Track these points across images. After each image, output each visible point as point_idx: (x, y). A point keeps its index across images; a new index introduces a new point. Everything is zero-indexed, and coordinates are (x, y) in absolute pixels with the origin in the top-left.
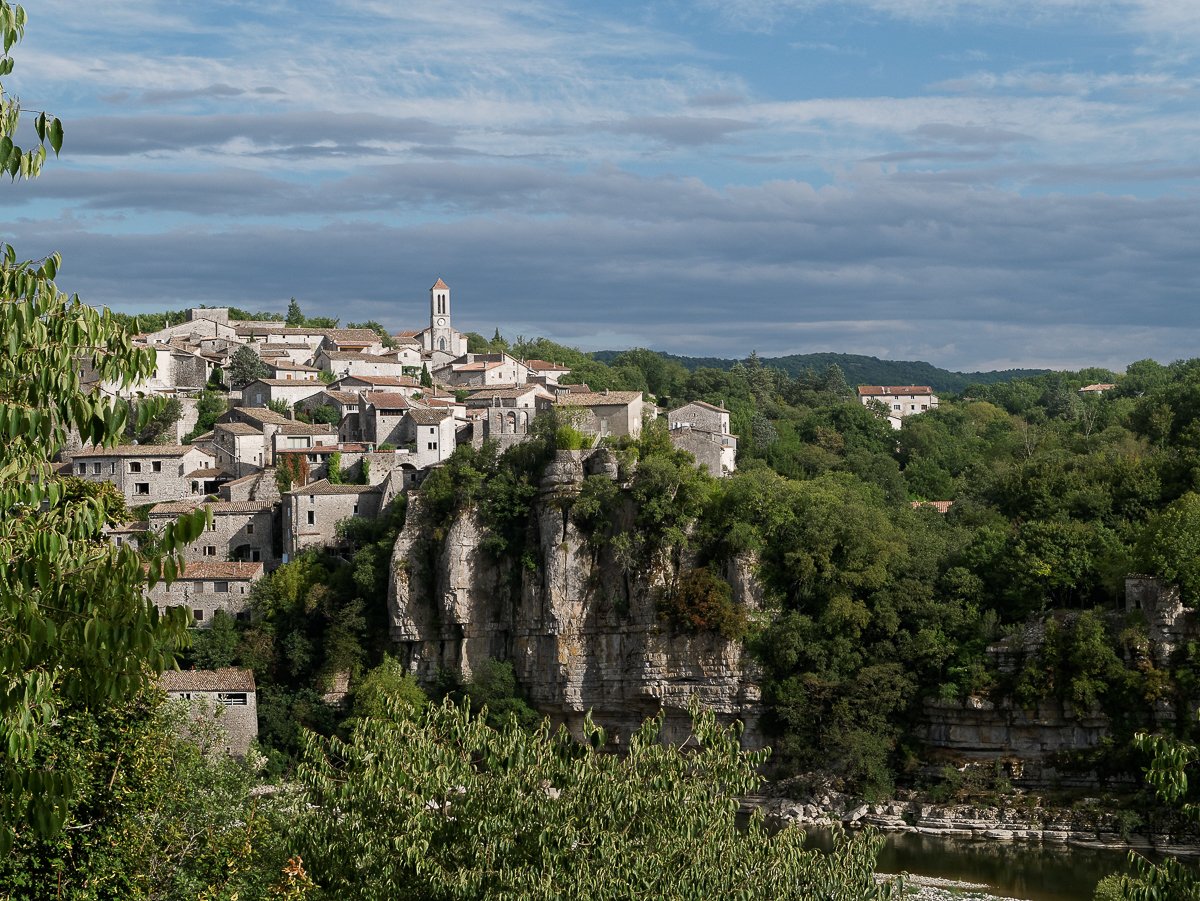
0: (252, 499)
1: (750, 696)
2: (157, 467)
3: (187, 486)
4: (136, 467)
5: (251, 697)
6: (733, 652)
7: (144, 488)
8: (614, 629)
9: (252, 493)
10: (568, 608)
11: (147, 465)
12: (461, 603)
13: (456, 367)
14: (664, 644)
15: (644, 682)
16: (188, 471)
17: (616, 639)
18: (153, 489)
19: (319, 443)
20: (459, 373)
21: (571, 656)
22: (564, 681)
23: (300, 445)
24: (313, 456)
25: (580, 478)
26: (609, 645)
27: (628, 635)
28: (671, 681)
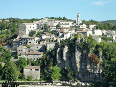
0: (43, 44)
1: (100, 71)
2: (32, 40)
3: (36, 42)
4: (29, 40)
5: (39, 70)
6: (98, 65)
7: (30, 42)
8: (84, 62)
9: (43, 43)
10: (78, 59)
11: (31, 39)
12: (65, 58)
13: (77, 25)
14: (90, 64)
15: (87, 69)
16: (36, 40)
17: (84, 63)
18: (31, 42)
19: (52, 37)
20: (77, 26)
21: (78, 65)
22: (77, 69)
23: (49, 37)
24: (51, 38)
25: (80, 42)
26: (83, 64)
27: (86, 63)
28: (91, 69)
